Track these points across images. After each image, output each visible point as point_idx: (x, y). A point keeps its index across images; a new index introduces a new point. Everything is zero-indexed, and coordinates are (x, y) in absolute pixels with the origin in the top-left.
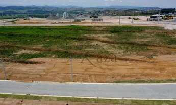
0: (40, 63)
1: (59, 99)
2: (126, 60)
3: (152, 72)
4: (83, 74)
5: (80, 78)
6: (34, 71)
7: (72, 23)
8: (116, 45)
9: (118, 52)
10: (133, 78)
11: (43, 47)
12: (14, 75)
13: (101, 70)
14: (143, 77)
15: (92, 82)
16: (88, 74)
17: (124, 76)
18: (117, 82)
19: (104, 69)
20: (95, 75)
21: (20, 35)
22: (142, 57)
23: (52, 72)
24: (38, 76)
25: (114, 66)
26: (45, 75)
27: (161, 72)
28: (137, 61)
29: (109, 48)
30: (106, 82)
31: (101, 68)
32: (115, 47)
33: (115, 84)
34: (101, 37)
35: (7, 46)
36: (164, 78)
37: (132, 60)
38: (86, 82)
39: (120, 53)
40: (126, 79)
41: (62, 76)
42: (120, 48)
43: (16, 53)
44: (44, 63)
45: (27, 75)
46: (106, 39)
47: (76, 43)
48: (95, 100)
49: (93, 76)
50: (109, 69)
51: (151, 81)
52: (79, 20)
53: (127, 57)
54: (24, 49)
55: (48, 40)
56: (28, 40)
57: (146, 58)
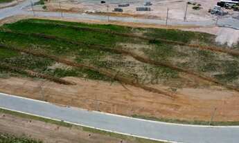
0: (72, 84)
2: (150, 90)
3: (168, 108)
4: (108, 103)
6: (68, 93)
8: (148, 66)
10: (148, 114)
11: (75, 60)
13: (124, 100)
14: (158, 113)
15: (113, 113)
16: (112, 103)
17: (142, 110)
18: (133, 116)
19: (128, 100)
20: (118, 105)
22: (167, 88)
23: (82, 96)
24: (70, 99)
25: (136, 96)
26: (76, 99)
27: (175, 110)
28: (160, 92)
29: (140, 70)
30: (124, 115)
31: (125, 97)
32: (147, 69)
33: (132, 118)
34: (137, 49)
36: (174, 117)
37: (156, 91)
38: (108, 112)
40: (143, 114)
43: (50, 67)
44: (76, 84)
45: (61, 97)
46: (141, 54)
48: (110, 133)
49: (115, 107)
50: (132, 100)
51: (161, 120)
52: (121, 10)
53: (151, 86)
54: (58, 61)
55: (81, 50)
56: (61, 48)
57: (170, 90)
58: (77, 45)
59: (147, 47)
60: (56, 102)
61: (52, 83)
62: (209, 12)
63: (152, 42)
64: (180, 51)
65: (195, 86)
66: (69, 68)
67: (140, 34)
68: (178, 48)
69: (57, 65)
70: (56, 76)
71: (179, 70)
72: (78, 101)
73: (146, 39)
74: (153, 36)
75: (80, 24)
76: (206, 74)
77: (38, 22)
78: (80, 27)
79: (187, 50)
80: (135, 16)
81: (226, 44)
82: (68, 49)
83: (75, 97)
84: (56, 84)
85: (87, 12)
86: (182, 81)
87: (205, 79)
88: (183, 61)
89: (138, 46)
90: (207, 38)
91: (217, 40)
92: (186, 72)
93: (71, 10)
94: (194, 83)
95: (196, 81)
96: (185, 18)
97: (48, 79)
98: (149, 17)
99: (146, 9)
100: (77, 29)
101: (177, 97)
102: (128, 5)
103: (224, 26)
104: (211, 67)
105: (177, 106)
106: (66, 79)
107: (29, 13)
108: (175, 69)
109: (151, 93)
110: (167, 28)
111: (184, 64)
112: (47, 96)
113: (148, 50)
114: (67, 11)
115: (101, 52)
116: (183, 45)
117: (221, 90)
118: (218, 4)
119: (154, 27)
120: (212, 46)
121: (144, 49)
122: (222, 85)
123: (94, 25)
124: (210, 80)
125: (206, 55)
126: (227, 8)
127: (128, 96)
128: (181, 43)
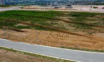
0: (25, 32)
1: (25, 53)
3: (88, 43)
4: (45, 40)
5: (42, 43)
6: (21, 36)
7: (53, 9)
9: (71, 29)
11: (31, 22)
12: (11, 37)
14: (80, 46)
15: (48, 46)
16: (48, 41)
17: (69, 44)
18: (62, 48)
19: (58, 39)
20: (52, 42)
21: (22, 15)
22: (86, 33)
23: (29, 37)
24: (22, 39)
26: (25, 39)
27: (93, 44)
29: (67, 26)
30: (56, 47)
32: (71, 26)
33: (61, 48)
35: (13, 21)
36: (93, 48)
37: (78, 35)
39: (72, 29)
40: (70, 46)
41: (34, 40)
42: (74, 26)
43: (16, 25)
44: (27, 32)
45: (17, 38)
46: (67, 20)
47: (49, 22)
48: (43, 57)
49: (50, 42)
51: (84, 50)
52: (57, 8)
53: (75, 32)
55: (35, 19)
56: (24, 18)
58: (33, 17)
59: (71, 17)
64: (91, 19)
69: (20, 24)
70: (17, 29)
72: (26, 40)
82: (28, 19)
83: (25, 38)
85: (41, 9)
86: (95, 30)
89: (66, 17)
92: (97, 26)
97: (12, 30)
101: (93, 38)
102: (61, 7)
106: (22, 30)
108: (89, 25)
109: (75, 35)
121: (69, 18)
123: (44, 11)
128: (90, 16)
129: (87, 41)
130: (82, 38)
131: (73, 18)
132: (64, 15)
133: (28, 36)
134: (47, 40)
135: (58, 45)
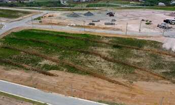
0: (55, 76)
2: (113, 82)
4: (81, 91)
5: (77, 94)
6: (51, 82)
8: (112, 64)
9: (110, 72)
10: (111, 100)
12: (39, 84)
13: (93, 89)
14: (118, 99)
15: (84, 99)
17: (106, 97)
19: (95, 89)
20: (88, 92)
22: (125, 81)
23: (61, 85)
24: (53, 87)
25: (102, 86)
26: (57, 87)
27: (132, 98)
28: (120, 84)
29: (105, 67)
30: (93, 100)
31: (93, 87)
32: (111, 66)
33: (98, 103)
37: (117, 83)
38: (80, 98)
39: (111, 74)
40: (107, 100)
41: (67, 90)
44: (58, 76)
45: (46, 85)
49: (86, 94)
50: (99, 89)
52: (93, 24)
53: (114, 79)
54: (46, 59)
55: (63, 51)
56: (50, 49)
57: (128, 82)
58: (61, 48)
59: (112, 50)
60: (42, 88)
61: (41, 74)
62: (158, 26)
63: (115, 47)
65: (147, 80)
66: (54, 64)
67: (106, 41)
68: (135, 52)
69: (45, 62)
70: (44, 70)
71: (135, 68)
72: (59, 89)
73: (111, 45)
74: (116, 42)
75: (64, 33)
76: (156, 71)
77: (35, 31)
78: (64, 35)
79: (141, 53)
80: (104, 28)
81: (171, 49)
82: (54, 50)
83: (56, 85)
84: (43, 75)
85: (70, 26)
86: (137, 76)
87: (155, 75)
88: (138, 61)
89: (104, 50)
90: (156, 44)
91: (163, 46)
92: (140, 69)
93: (58, 24)
94: (146, 78)
95: (148, 76)
96: (140, 30)
97: (38, 72)
98: (114, 29)
99: (112, 24)
100: (62, 37)
101: (134, 88)
102: (99, 21)
103: (169, 37)
104: (159, 66)
105: (133, 95)
106: (51, 72)
107: (30, 25)
108: (132, 66)
109: (113, 84)
110: (126, 37)
111: (138, 63)
112: (36, 84)
113: (112, 52)
114: (55, 24)
115: (78, 53)
116: (138, 49)
117: (167, 84)
118: (165, 21)
119: (117, 36)
120: (160, 51)
121: (109, 51)
122: (169, 80)
123: (74, 34)
124: (159, 76)
125: (156, 57)
126: (171, 24)
127: (96, 86)
128: (137, 47)
129: (126, 94)
130: (121, 89)
131: (114, 50)
132: (103, 44)
133: (59, 82)
134: (83, 90)
135: (95, 98)
